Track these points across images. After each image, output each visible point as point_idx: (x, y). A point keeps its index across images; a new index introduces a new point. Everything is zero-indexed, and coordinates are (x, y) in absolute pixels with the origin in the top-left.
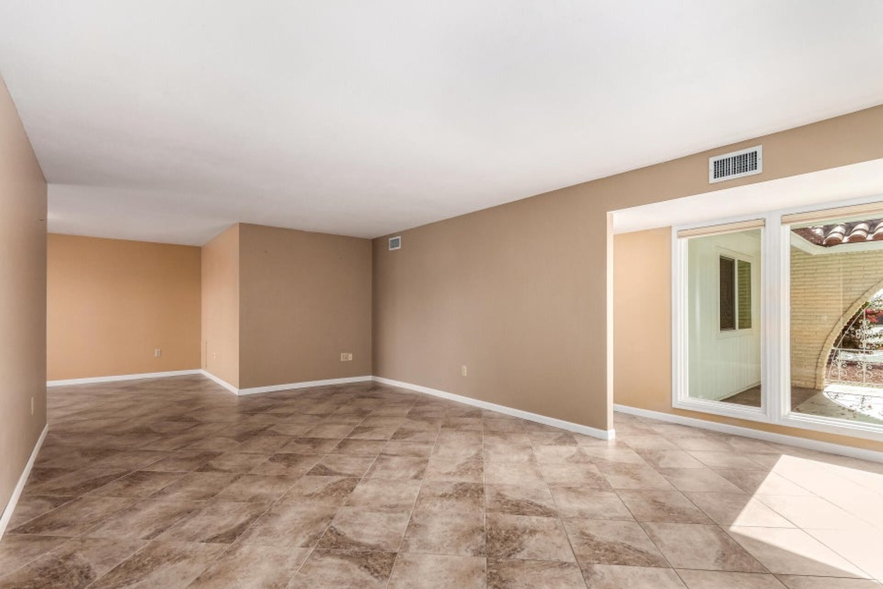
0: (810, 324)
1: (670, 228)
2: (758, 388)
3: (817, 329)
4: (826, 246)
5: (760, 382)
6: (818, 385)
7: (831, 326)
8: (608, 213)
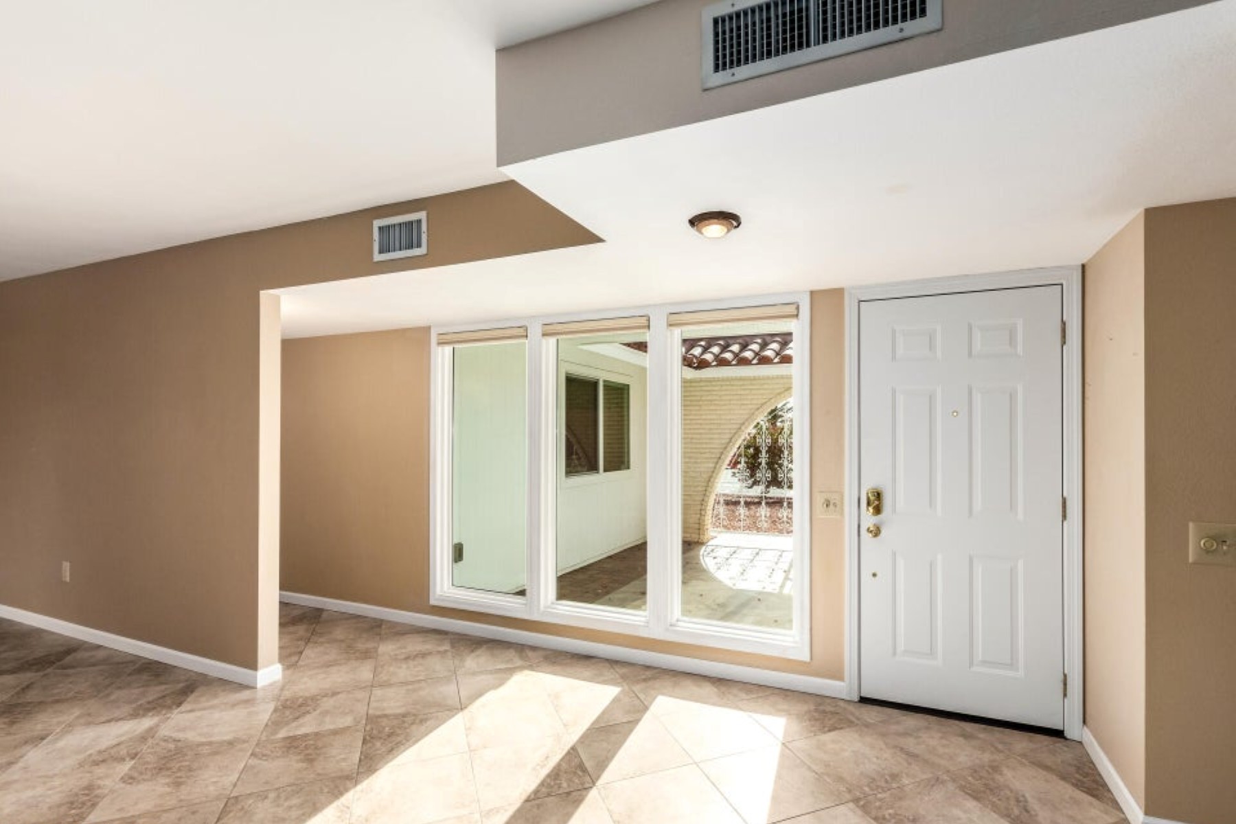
0: (696, 463)
1: (429, 328)
2: (645, 544)
3: (702, 470)
4: (696, 368)
5: (645, 537)
6: (701, 536)
7: (712, 465)
8: (262, 292)
